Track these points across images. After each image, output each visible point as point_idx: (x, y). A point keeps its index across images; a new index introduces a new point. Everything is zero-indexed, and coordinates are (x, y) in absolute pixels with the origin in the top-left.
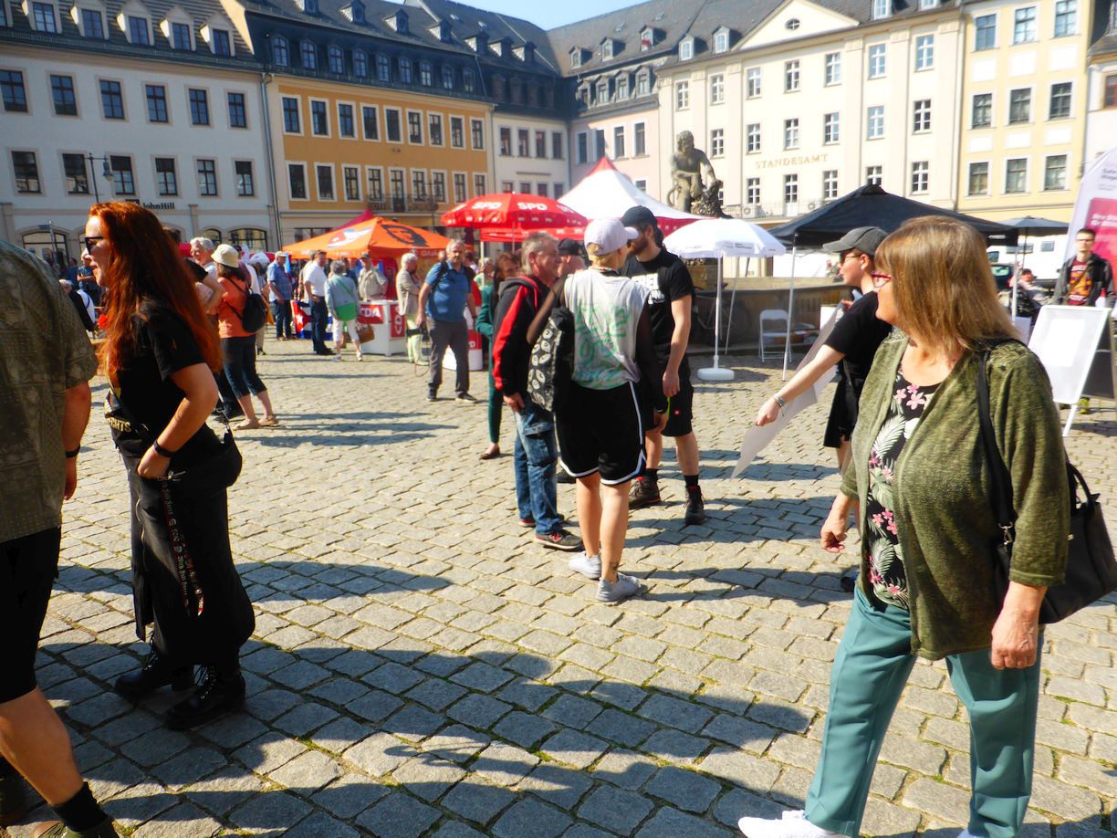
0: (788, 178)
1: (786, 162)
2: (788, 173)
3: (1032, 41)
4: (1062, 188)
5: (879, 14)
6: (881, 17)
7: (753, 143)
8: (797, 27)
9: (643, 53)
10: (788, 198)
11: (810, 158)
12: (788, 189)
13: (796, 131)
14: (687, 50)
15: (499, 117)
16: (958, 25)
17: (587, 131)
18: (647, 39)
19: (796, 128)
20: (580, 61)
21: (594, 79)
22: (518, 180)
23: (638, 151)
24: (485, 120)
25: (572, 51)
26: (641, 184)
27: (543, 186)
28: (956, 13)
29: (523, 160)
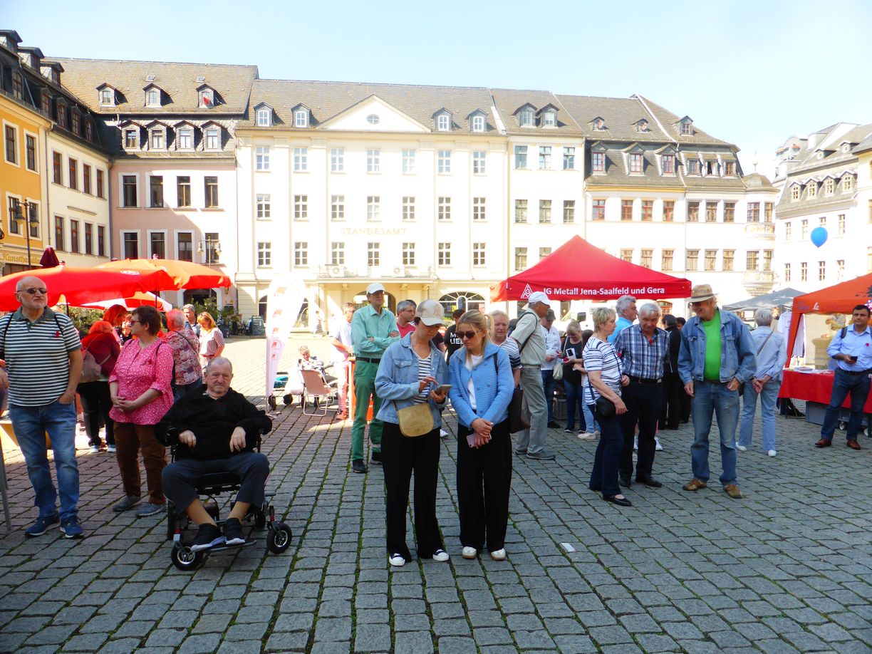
0: (370, 245)
1: (369, 232)
2: (371, 241)
3: (549, 169)
5: (441, 127)
6: (443, 129)
7: (337, 211)
8: (376, 122)
9: (203, 110)
10: (370, 262)
11: (392, 231)
12: (370, 254)
13: (377, 207)
14: (264, 118)
15: (52, 137)
16: (504, 147)
17: (137, 174)
18: (207, 97)
19: (377, 204)
20: (113, 101)
21: (144, 123)
22: (68, 216)
23: (208, 203)
24: (40, 139)
25: (102, 88)
26: (212, 237)
27: (88, 226)
28: (503, 140)
29: (72, 192)
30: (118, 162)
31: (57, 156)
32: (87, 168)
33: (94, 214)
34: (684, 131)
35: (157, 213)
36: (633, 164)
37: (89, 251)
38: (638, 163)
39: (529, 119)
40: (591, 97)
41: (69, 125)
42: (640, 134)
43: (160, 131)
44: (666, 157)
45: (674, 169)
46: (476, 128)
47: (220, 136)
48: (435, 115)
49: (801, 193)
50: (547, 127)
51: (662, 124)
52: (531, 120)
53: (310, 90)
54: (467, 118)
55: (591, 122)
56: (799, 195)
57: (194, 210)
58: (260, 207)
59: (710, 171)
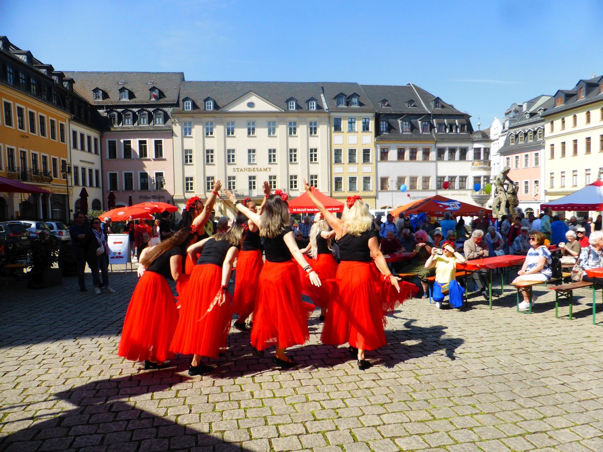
0: (250, 178)
1: (249, 170)
2: (251, 175)
4: (369, 190)
5: (291, 108)
6: (292, 110)
7: (231, 158)
8: (253, 106)
10: (250, 188)
11: (263, 170)
12: (250, 183)
13: (254, 156)
14: (188, 106)
15: (72, 123)
16: (327, 119)
17: (116, 140)
18: (155, 94)
19: (254, 154)
20: (101, 97)
21: (119, 110)
22: (80, 165)
23: (157, 156)
24: (66, 124)
25: (96, 90)
26: (159, 175)
27: (90, 171)
28: (326, 115)
29: (82, 153)
30: (106, 133)
31: (75, 133)
32: (89, 138)
33: (93, 163)
34: (436, 106)
35: (128, 162)
36: (404, 127)
37: (91, 185)
38: (407, 127)
39: (342, 102)
40: (382, 86)
41: (79, 115)
42: (410, 109)
43: (129, 115)
44: (424, 123)
45: (429, 129)
46: (311, 108)
47: (163, 117)
48: (287, 102)
49: (516, 140)
50: (353, 106)
51: (423, 102)
52: (344, 102)
53: (215, 87)
54: (306, 102)
55: (381, 102)
56: (514, 141)
57: (149, 160)
58: (186, 157)
59: (451, 130)
